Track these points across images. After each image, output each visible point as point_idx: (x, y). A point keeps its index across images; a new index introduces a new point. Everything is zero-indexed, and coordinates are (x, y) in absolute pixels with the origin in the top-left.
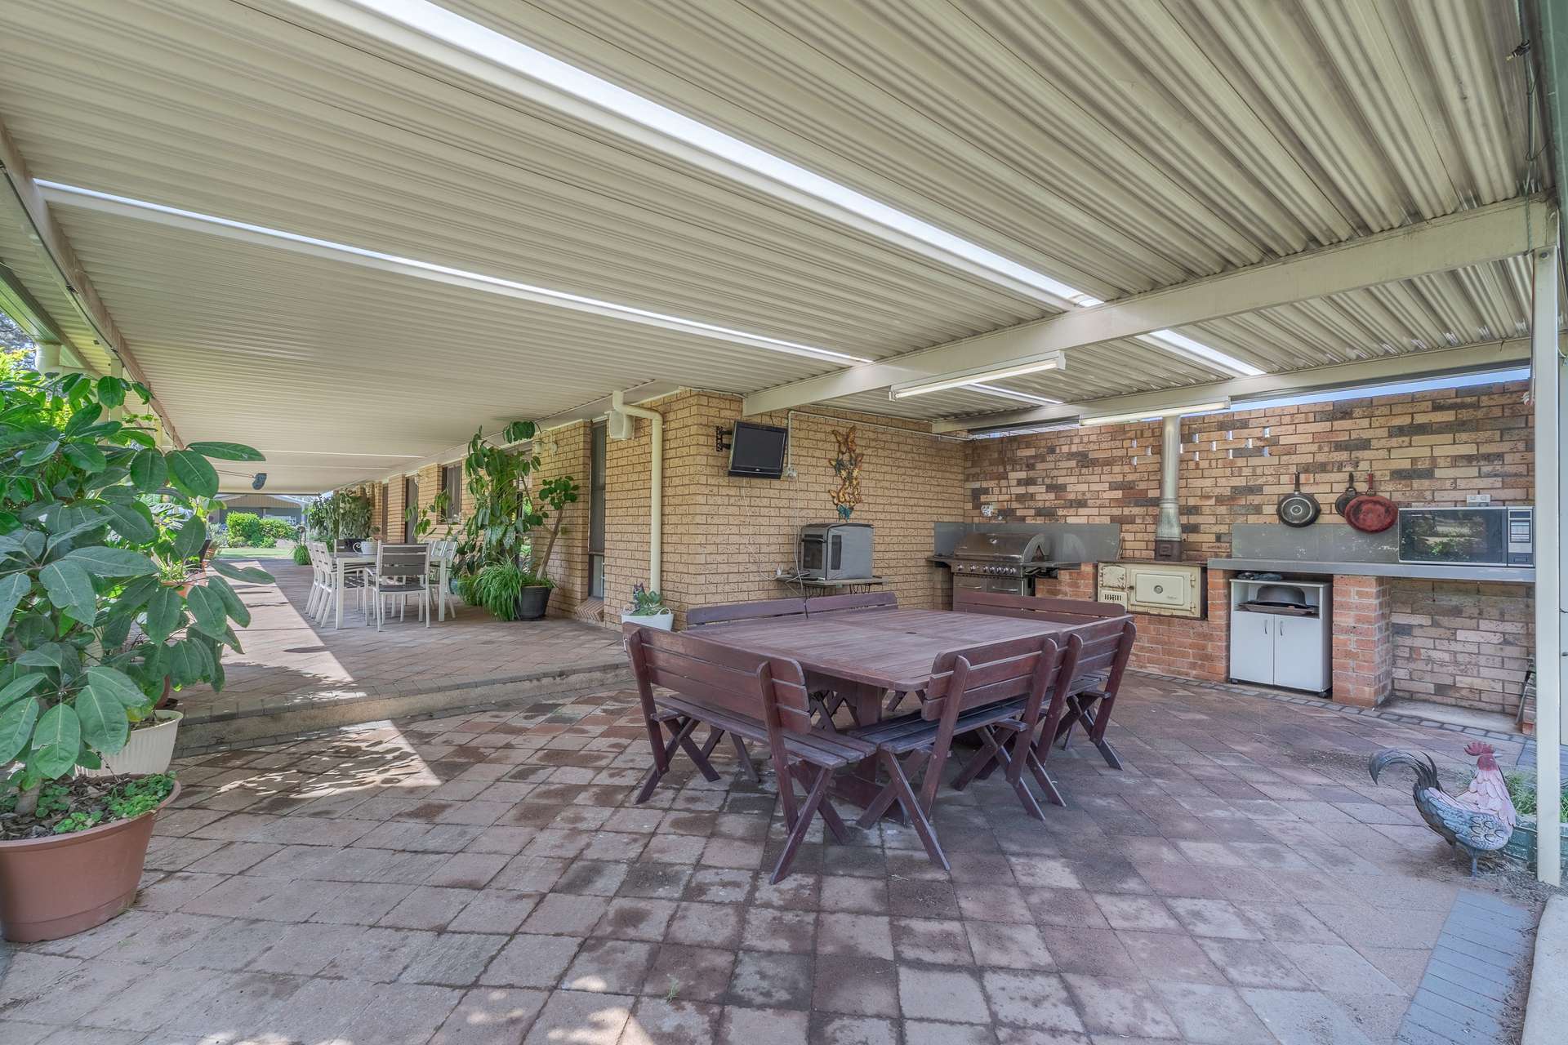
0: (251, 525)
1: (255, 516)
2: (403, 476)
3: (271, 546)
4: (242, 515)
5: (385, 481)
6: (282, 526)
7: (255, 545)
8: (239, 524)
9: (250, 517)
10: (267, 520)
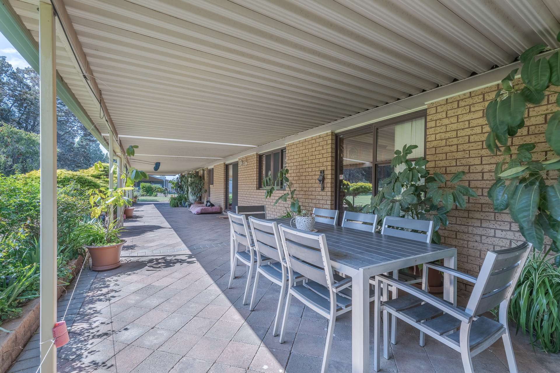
0: (148, 187)
1: (150, 184)
2: (224, 163)
3: (156, 196)
4: (145, 184)
5: (210, 167)
6: (159, 188)
7: (150, 195)
8: (144, 187)
9: (148, 185)
10: (154, 186)
